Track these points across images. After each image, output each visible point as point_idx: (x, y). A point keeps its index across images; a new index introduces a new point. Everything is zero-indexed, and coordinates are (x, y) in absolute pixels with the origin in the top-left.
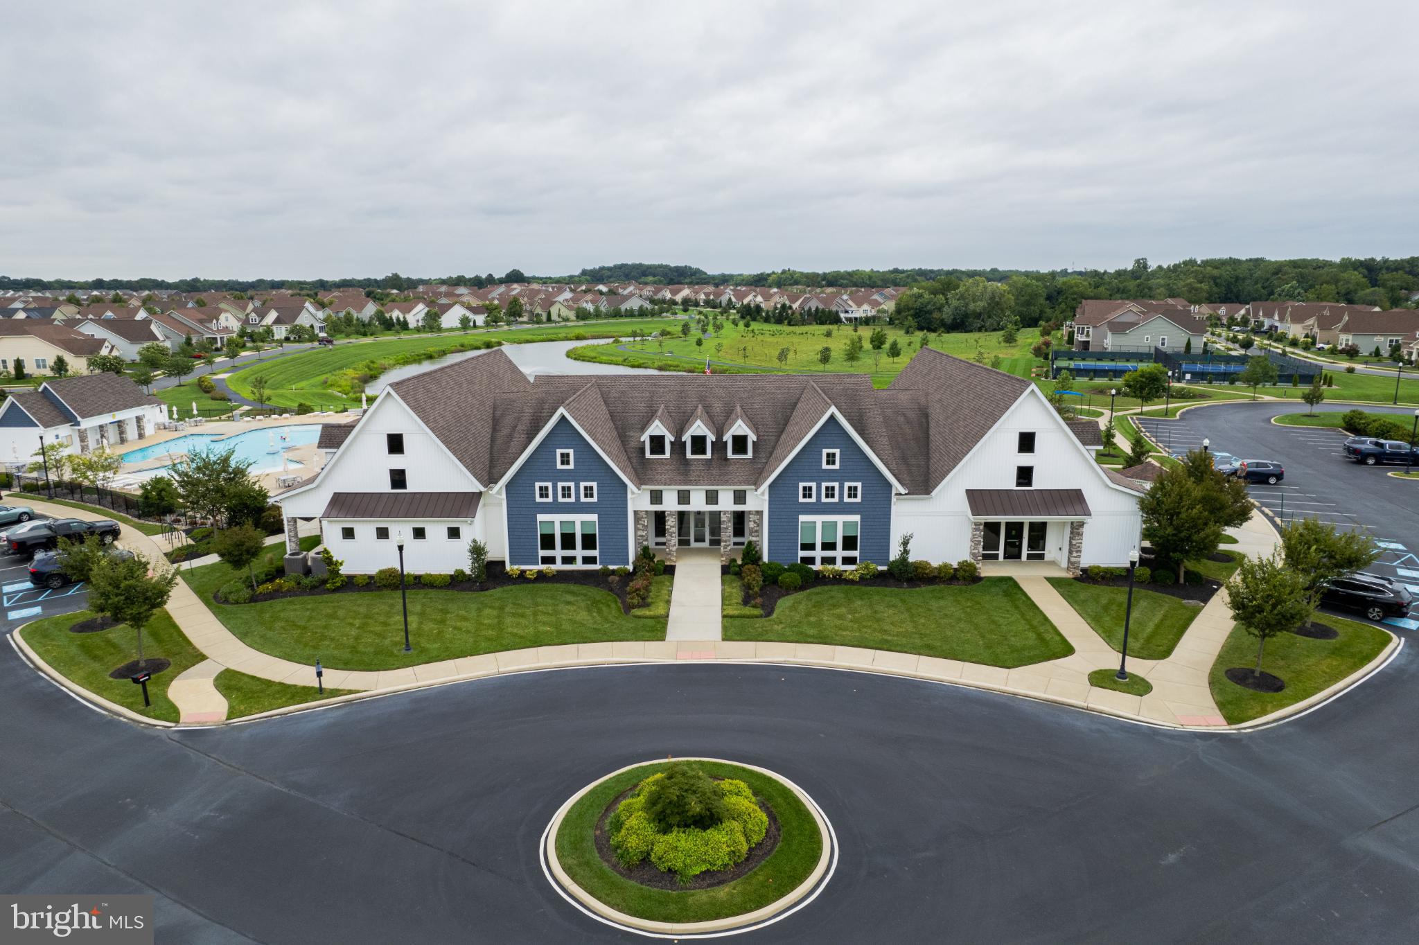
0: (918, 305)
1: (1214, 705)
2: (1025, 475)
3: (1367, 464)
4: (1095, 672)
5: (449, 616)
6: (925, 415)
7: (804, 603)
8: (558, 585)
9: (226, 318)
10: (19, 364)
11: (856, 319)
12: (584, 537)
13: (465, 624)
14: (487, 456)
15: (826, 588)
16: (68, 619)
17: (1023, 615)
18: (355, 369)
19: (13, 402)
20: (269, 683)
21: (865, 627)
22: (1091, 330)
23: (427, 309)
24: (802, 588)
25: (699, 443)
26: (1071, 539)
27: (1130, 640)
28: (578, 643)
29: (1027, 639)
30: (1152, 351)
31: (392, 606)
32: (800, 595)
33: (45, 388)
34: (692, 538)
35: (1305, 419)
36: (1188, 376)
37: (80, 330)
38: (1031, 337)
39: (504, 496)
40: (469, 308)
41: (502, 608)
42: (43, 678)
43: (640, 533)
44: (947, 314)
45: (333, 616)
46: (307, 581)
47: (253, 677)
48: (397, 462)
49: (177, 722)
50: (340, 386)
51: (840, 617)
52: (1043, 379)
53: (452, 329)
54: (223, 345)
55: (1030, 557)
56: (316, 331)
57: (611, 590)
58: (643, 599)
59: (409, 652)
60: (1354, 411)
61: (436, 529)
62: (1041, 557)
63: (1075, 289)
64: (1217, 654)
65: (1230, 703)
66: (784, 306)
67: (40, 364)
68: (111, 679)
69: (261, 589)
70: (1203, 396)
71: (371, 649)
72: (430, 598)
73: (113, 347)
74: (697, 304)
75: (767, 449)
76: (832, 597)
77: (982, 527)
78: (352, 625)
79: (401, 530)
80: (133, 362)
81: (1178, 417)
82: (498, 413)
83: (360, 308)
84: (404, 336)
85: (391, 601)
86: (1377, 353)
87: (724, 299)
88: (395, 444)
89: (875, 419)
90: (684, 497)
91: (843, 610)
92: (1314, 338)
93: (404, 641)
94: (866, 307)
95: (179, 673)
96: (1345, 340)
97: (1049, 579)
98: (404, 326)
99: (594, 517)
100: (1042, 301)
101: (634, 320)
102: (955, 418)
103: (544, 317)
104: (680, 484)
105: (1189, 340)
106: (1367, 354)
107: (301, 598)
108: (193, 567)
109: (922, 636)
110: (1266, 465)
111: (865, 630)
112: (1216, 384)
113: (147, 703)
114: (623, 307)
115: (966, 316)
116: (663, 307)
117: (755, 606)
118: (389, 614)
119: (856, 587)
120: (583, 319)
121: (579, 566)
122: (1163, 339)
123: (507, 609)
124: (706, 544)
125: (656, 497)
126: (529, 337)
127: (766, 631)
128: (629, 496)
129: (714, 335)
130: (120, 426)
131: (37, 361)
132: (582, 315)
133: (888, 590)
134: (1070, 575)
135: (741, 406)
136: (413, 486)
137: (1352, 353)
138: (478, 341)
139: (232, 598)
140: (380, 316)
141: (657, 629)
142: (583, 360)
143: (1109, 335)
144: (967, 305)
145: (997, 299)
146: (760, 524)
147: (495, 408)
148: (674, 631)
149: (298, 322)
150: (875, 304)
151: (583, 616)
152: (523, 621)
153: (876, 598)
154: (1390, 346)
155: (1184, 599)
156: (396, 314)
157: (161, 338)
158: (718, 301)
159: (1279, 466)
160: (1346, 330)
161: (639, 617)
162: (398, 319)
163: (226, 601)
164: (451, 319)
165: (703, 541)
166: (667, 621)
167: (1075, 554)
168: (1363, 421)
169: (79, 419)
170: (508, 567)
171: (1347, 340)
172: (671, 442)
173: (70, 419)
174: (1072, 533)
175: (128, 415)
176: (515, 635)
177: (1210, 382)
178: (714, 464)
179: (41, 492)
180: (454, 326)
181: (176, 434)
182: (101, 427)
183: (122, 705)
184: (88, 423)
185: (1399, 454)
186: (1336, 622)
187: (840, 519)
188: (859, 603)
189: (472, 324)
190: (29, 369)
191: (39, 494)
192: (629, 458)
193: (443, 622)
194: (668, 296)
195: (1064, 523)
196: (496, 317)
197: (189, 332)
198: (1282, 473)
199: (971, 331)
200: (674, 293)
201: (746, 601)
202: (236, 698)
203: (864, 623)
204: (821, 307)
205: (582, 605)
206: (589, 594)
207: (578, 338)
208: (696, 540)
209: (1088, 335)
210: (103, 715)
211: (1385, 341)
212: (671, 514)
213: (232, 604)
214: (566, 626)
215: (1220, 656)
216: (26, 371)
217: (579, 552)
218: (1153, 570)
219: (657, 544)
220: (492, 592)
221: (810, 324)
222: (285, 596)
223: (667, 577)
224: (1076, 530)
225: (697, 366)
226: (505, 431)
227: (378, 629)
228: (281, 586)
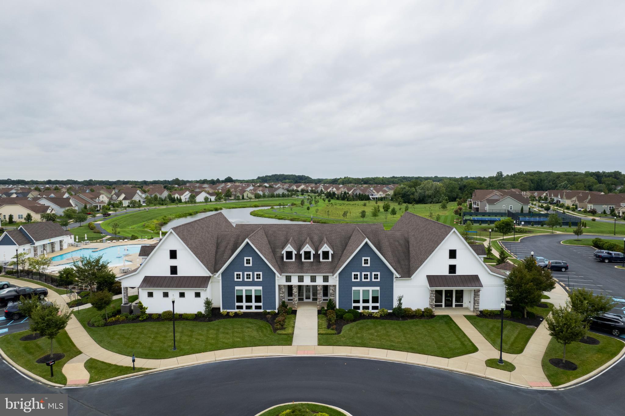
0: (403, 192)
1: (545, 377)
2: (452, 269)
3: (605, 262)
4: (488, 360)
5: (194, 333)
6: (407, 242)
7: (355, 327)
8: (243, 319)
9: (103, 197)
10: (11, 217)
11: (377, 198)
12: (256, 297)
13: (202, 337)
14: (214, 260)
15: (365, 321)
16: (20, 334)
17: (454, 333)
18: (157, 220)
19: (6, 234)
20: (110, 365)
21: (382, 339)
22: (479, 203)
23: (190, 194)
24: (354, 321)
25: (308, 255)
26: (474, 297)
27: (503, 344)
28: (252, 346)
29: (456, 344)
30: (507, 212)
31: (168, 328)
32: (353, 324)
33: (21, 228)
34: (304, 297)
35: (575, 242)
36: (523, 223)
37: (39, 202)
38: (453, 206)
39: (220, 278)
40: (209, 193)
41: (218, 330)
42: (5, 363)
43: (281, 295)
44: (416, 196)
45: (141, 333)
46: (130, 316)
47: (103, 362)
48: (174, 262)
49: (65, 384)
50: (150, 227)
51: (372, 334)
52: (459, 224)
53: (200, 202)
54: (100, 209)
55: (456, 306)
56: (142, 203)
57: (268, 321)
58: (282, 326)
59: (175, 350)
60: (597, 238)
61: (190, 293)
62: (461, 306)
63: (471, 185)
64: (544, 352)
65: (553, 375)
66: (345, 193)
67: (20, 217)
68: (36, 363)
69: (109, 320)
70: (530, 232)
71: (158, 349)
72: (186, 325)
73: (52, 209)
74: (307, 192)
75: (338, 257)
76: (368, 325)
77: (434, 292)
78: (150, 337)
79: (174, 293)
80: (61, 216)
81: (519, 241)
82: (219, 241)
83: (161, 193)
84: (180, 205)
85: (168, 326)
86: (605, 212)
87: (319, 189)
88: (173, 254)
89: (385, 244)
90: (301, 279)
91: (372, 331)
92: (576, 206)
93: (173, 345)
94: (381, 193)
95: (68, 360)
96: (590, 207)
97: (465, 316)
98: (180, 201)
99: (260, 288)
100: (457, 190)
101: (280, 198)
102: (421, 243)
103: (241, 197)
104: (299, 273)
105: (522, 207)
106: (600, 213)
107: (127, 324)
108: (79, 310)
109: (409, 343)
110: (560, 263)
111: (382, 340)
112: (535, 226)
113: (52, 375)
114: (275, 193)
115: (425, 197)
116: (293, 193)
117: (333, 329)
118: (167, 332)
119: (378, 320)
120: (258, 198)
121: (253, 310)
122: (511, 207)
123: (221, 330)
124: (311, 300)
125: (288, 279)
126: (234, 206)
127: (338, 341)
128: (276, 278)
129: (315, 205)
130: (52, 245)
131: (19, 215)
132: (257, 196)
133: (393, 321)
134: (474, 314)
135: (326, 238)
136: (180, 273)
137: (593, 212)
138: (211, 207)
139: (96, 324)
140: (170, 196)
141: (288, 340)
142: (258, 216)
143: (487, 205)
144: (425, 192)
145: (438, 190)
146: (335, 291)
147: (218, 238)
148: (296, 341)
149: (133, 199)
150: (384, 192)
151: (255, 334)
152: (228, 336)
153: (388, 325)
154: (610, 209)
155: (527, 325)
156: (176, 196)
157: (74, 206)
158: (317, 190)
159: (566, 263)
160: (590, 202)
161: (280, 334)
162: (177, 198)
163: (93, 326)
164: (200, 198)
165: (309, 298)
166: (293, 336)
167: (476, 305)
168: (601, 243)
169: (35, 241)
170: (222, 310)
171: (591, 207)
172: (295, 254)
173: (31, 242)
174: (474, 295)
175: (56, 240)
176: (224, 343)
177: (533, 225)
178: (314, 264)
179: (14, 274)
180: (202, 201)
181: (77, 248)
182: (44, 245)
183: (40, 376)
184: (38, 244)
185: (619, 258)
186: (598, 337)
187: (371, 289)
188: (380, 327)
189: (209, 200)
190: (15, 219)
191: (13, 275)
192: (277, 261)
193: (191, 336)
194: (295, 188)
195: (471, 290)
196: (220, 197)
197: (86, 203)
198: (567, 267)
199: (427, 203)
200: (298, 187)
201: (329, 327)
202: (94, 372)
203: (382, 337)
204: (361, 193)
205: (255, 328)
206: (258, 323)
207: (256, 206)
208: (306, 298)
209: (478, 205)
210: (31, 381)
211: (607, 207)
212: (295, 286)
213: (96, 327)
214: (247, 338)
215: (546, 353)
216: (13, 220)
217: (254, 304)
218: (512, 312)
219: (289, 300)
220: (214, 322)
221: (357, 200)
222: (120, 323)
223: (293, 315)
224: (477, 293)
225: (307, 219)
226: (222, 249)
227: (162, 339)
228: (119, 319)
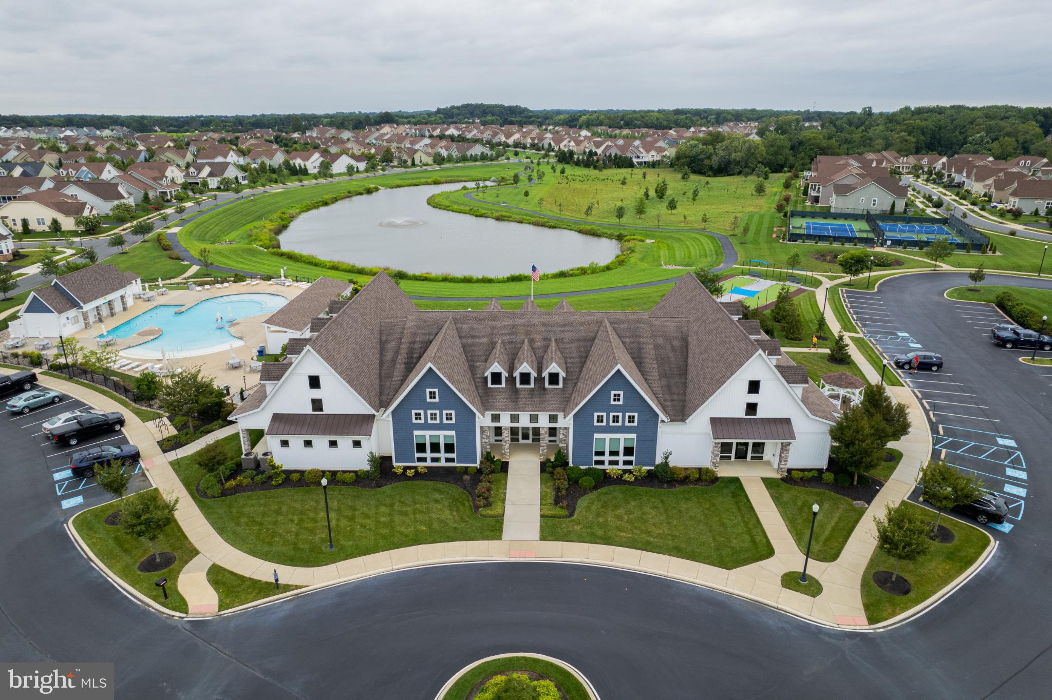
0: (693, 153)
1: (862, 607)
2: (752, 408)
3: (1006, 348)
4: (786, 575)
5: (357, 513)
6: (686, 344)
7: (596, 503)
8: (429, 483)
9: (172, 171)
10: (25, 223)
11: (645, 162)
12: (446, 445)
13: (368, 521)
14: (377, 381)
15: (611, 488)
16: (103, 510)
17: (743, 517)
18: (271, 221)
19: (35, 296)
20: (242, 578)
21: (636, 528)
22: (821, 187)
23: (322, 159)
24: (596, 488)
25: (525, 378)
26: (781, 453)
27: (813, 542)
28: (444, 542)
29: (743, 541)
30: (865, 213)
31: (317, 502)
32: (593, 495)
33: (56, 282)
34: (520, 437)
35: (969, 294)
36: (889, 243)
37: (66, 192)
38: (775, 184)
39: (391, 419)
40: (353, 157)
41: (392, 505)
42: (94, 569)
43: (484, 440)
44: (715, 161)
45: (278, 512)
46: (258, 478)
47: (232, 573)
48: (316, 394)
49: (187, 613)
50: (261, 241)
51: (620, 518)
52: (781, 241)
53: (340, 174)
54: (172, 197)
55: (752, 458)
56: (240, 180)
57: (465, 488)
58: (486, 499)
59: (333, 550)
60: (1005, 293)
61: (345, 442)
62: (761, 458)
63: (813, 141)
64: (869, 556)
65: (872, 605)
66: (591, 152)
67: (41, 222)
68: (139, 572)
69: (228, 485)
70: (898, 263)
71: (307, 546)
72: (343, 495)
73: (92, 208)
74: (525, 147)
76: (615, 498)
77: (719, 445)
78: (292, 521)
79: (321, 442)
80: (107, 216)
81: (876, 290)
82: (383, 339)
83: (271, 155)
84: (308, 182)
85: (316, 497)
86: (1036, 213)
87: (546, 143)
88: (314, 382)
90: (515, 418)
91: (621, 511)
92: (990, 197)
93: (328, 538)
94: (653, 153)
95: (183, 567)
97: (764, 480)
98: (304, 172)
99: (453, 433)
100: (787, 151)
101: (477, 163)
103: (410, 163)
104: (512, 411)
105: (894, 202)
106: (1028, 213)
107: (256, 492)
108: (179, 457)
109: (674, 537)
110: (930, 357)
111: (635, 531)
112: (909, 249)
113: (166, 597)
114: (469, 153)
115: (729, 163)
116: (499, 150)
117: (562, 507)
118: (316, 510)
119: (632, 487)
120: (439, 164)
121: (443, 464)
122: (875, 201)
123: (396, 507)
124: (530, 441)
125: (496, 418)
126: (399, 182)
127: (569, 531)
128: (477, 420)
129: (537, 181)
130: (110, 304)
131: (38, 220)
132: (439, 160)
133: (653, 490)
134: (778, 476)
135: (556, 341)
136: (327, 410)
137: (1016, 215)
138: (360, 187)
139: (209, 492)
140: (287, 164)
141: (494, 530)
142: (440, 208)
143: (834, 196)
144: (730, 155)
145: (753, 151)
146: (567, 436)
147: (381, 332)
148: (508, 531)
149: (225, 175)
150: (660, 150)
151: (447, 515)
152: (406, 519)
153: (645, 498)
154: (1047, 207)
155: (855, 500)
156: (298, 162)
157: (126, 195)
158: (540, 145)
159: (940, 358)
160: (1014, 194)
161: (484, 516)
162: (300, 166)
163: (205, 495)
164: (340, 165)
165: (528, 438)
166: (503, 520)
167: (783, 463)
168: (1010, 304)
169: (82, 304)
170: (395, 464)
171: (1015, 202)
172: (506, 378)
173: (76, 305)
174: (782, 449)
175: (115, 296)
176: (402, 533)
177: (905, 248)
178: (536, 393)
180: (342, 171)
181: (149, 305)
182: (97, 307)
183: (149, 597)
184: (88, 307)
185: (1030, 341)
186: (955, 525)
187: (622, 436)
188: (633, 503)
189: (355, 170)
190: (33, 226)
191: (62, 373)
192: (476, 387)
193: (352, 519)
194: (503, 139)
195: (777, 443)
196: (374, 164)
197: (147, 187)
198: (942, 364)
199: (733, 175)
200: (508, 136)
201: (557, 502)
202: (223, 592)
203: (635, 524)
204: (619, 153)
205: (446, 503)
206: (450, 492)
207: (436, 183)
208: (523, 438)
209: (818, 191)
210: (138, 605)
212: (506, 429)
213: (210, 498)
214: (436, 526)
215: (872, 560)
216: (30, 227)
217: (443, 455)
218: (835, 475)
219: (496, 441)
220: (384, 488)
221: (610, 168)
222: (244, 491)
223: (503, 475)
224: (784, 448)
225: (524, 217)
226: (389, 357)
227: (310, 525)
228: (241, 481)
